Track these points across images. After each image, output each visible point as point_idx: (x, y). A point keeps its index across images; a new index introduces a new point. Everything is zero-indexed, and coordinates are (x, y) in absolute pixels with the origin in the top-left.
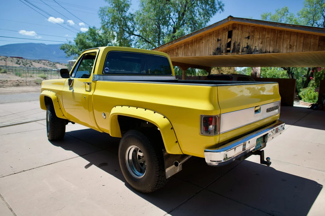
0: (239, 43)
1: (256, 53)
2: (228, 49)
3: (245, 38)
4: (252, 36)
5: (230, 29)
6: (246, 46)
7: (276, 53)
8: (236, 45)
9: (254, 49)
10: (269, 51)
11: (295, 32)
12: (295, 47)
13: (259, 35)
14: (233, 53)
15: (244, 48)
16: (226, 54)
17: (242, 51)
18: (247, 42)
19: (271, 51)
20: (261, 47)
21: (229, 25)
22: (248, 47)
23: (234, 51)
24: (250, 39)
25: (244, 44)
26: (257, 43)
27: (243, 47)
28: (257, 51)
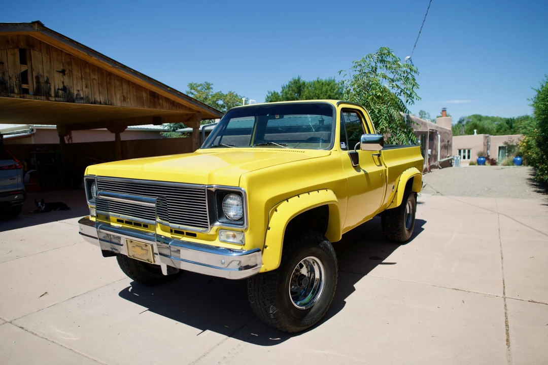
0: (48, 79)
1: (81, 102)
2: (25, 86)
3: (57, 71)
4: (69, 70)
5: (23, 45)
6: (61, 87)
7: (109, 105)
8: (42, 80)
9: (77, 95)
10: (99, 100)
11: (126, 80)
12: (129, 100)
13: (80, 72)
14: (38, 97)
15: (59, 89)
16: (21, 97)
17: (57, 96)
18: (62, 79)
19: (102, 102)
20: (87, 93)
21: (18, 36)
22: (65, 89)
23: (38, 92)
24: (66, 76)
25: (57, 82)
26: (79, 84)
27: (57, 87)
28: (82, 98)
